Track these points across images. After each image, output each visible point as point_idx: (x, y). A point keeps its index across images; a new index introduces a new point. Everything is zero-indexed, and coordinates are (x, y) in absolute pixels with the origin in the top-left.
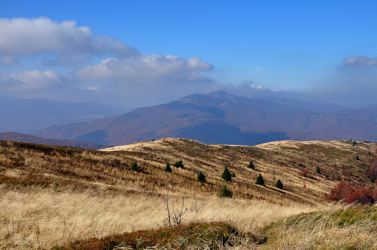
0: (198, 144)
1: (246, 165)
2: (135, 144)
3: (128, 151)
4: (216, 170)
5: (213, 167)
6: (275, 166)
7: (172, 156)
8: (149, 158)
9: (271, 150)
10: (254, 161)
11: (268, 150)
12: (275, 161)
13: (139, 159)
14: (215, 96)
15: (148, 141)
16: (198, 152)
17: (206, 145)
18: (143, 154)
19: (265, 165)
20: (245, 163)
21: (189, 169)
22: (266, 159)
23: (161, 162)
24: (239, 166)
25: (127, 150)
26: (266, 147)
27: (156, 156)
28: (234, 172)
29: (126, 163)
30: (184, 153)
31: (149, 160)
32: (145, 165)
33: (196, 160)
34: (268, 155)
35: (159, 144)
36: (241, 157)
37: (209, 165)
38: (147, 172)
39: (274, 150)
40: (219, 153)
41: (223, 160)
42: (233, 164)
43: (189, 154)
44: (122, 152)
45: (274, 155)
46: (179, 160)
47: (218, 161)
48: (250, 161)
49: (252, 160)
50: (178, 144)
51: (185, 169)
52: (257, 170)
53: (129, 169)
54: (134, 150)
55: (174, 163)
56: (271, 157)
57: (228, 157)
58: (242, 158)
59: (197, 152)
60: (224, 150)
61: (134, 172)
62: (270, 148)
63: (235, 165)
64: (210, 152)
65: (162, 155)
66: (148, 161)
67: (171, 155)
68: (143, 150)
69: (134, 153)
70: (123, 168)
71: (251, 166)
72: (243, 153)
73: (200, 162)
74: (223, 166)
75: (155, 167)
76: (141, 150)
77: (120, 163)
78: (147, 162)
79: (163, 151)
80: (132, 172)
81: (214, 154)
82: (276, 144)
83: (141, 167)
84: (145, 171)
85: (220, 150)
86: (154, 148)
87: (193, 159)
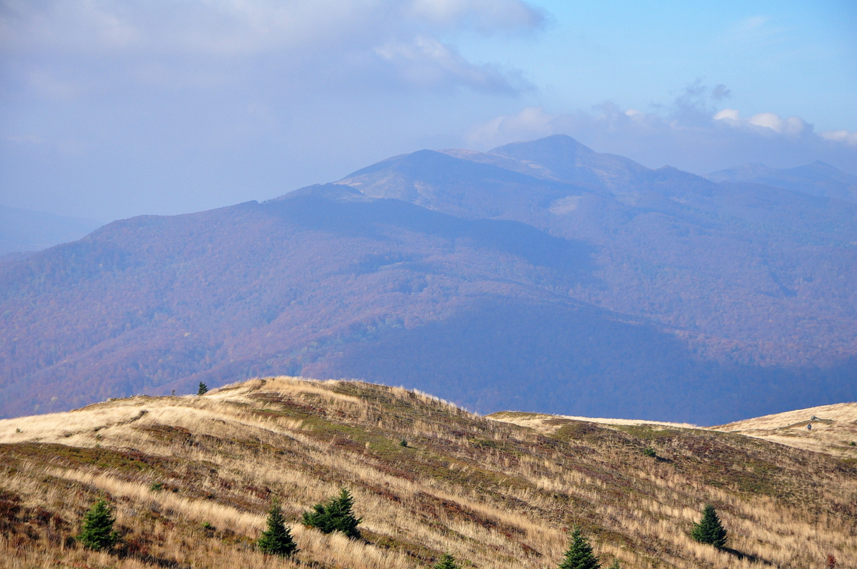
0: (436, 414)
1: (682, 523)
2: (107, 410)
3: (63, 447)
4: (526, 548)
5: (511, 531)
6: (837, 537)
7: (299, 474)
8: (179, 483)
9: (818, 450)
10: (727, 508)
11: (802, 451)
12: (836, 507)
13: (120, 488)
14: (524, 162)
15: (173, 395)
16: (432, 454)
17: (475, 416)
18: (144, 459)
19: (782, 527)
20: (676, 513)
21: (388, 544)
22: (788, 495)
23: (243, 506)
24: (649, 528)
25: (64, 441)
26: (787, 431)
27: (213, 471)
28: (621, 560)
29: (50, 509)
30: (362, 457)
31: (175, 490)
32: (154, 518)
33: (421, 494)
34: (798, 474)
35: (230, 409)
36: (659, 482)
37: (489, 524)
38: (161, 555)
39: (834, 453)
40: (540, 458)
41: (564, 496)
42: (614, 520)
43: (386, 463)
44: (34, 450)
45: (832, 476)
46: (333, 492)
47: (538, 501)
48: (702, 506)
49: (712, 498)
50: (330, 409)
51: (368, 543)
52: (740, 555)
53: (70, 543)
54: (100, 438)
55: (307, 509)
56: (814, 485)
57: (588, 480)
58: (659, 489)
59: (426, 452)
60: (566, 445)
61: (93, 555)
62: (812, 441)
63: (624, 523)
64: (493, 454)
65: (248, 467)
66: (169, 500)
67: (292, 466)
68: (147, 442)
69: (96, 457)
70: (36, 537)
71: (712, 533)
72: (668, 461)
73: (445, 504)
74: (561, 526)
75: (209, 530)
76: (136, 441)
77: (17, 509)
78: (165, 505)
79: (253, 445)
80: (85, 558)
81: (514, 464)
82: (841, 420)
83: (132, 531)
84: (155, 550)
85: (547, 444)
86: (203, 430)
87: (406, 487)
